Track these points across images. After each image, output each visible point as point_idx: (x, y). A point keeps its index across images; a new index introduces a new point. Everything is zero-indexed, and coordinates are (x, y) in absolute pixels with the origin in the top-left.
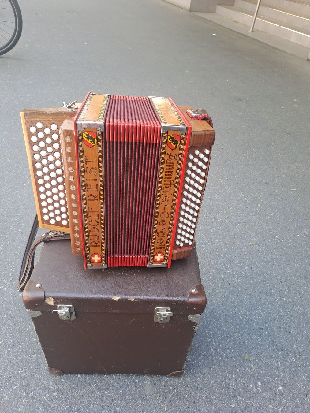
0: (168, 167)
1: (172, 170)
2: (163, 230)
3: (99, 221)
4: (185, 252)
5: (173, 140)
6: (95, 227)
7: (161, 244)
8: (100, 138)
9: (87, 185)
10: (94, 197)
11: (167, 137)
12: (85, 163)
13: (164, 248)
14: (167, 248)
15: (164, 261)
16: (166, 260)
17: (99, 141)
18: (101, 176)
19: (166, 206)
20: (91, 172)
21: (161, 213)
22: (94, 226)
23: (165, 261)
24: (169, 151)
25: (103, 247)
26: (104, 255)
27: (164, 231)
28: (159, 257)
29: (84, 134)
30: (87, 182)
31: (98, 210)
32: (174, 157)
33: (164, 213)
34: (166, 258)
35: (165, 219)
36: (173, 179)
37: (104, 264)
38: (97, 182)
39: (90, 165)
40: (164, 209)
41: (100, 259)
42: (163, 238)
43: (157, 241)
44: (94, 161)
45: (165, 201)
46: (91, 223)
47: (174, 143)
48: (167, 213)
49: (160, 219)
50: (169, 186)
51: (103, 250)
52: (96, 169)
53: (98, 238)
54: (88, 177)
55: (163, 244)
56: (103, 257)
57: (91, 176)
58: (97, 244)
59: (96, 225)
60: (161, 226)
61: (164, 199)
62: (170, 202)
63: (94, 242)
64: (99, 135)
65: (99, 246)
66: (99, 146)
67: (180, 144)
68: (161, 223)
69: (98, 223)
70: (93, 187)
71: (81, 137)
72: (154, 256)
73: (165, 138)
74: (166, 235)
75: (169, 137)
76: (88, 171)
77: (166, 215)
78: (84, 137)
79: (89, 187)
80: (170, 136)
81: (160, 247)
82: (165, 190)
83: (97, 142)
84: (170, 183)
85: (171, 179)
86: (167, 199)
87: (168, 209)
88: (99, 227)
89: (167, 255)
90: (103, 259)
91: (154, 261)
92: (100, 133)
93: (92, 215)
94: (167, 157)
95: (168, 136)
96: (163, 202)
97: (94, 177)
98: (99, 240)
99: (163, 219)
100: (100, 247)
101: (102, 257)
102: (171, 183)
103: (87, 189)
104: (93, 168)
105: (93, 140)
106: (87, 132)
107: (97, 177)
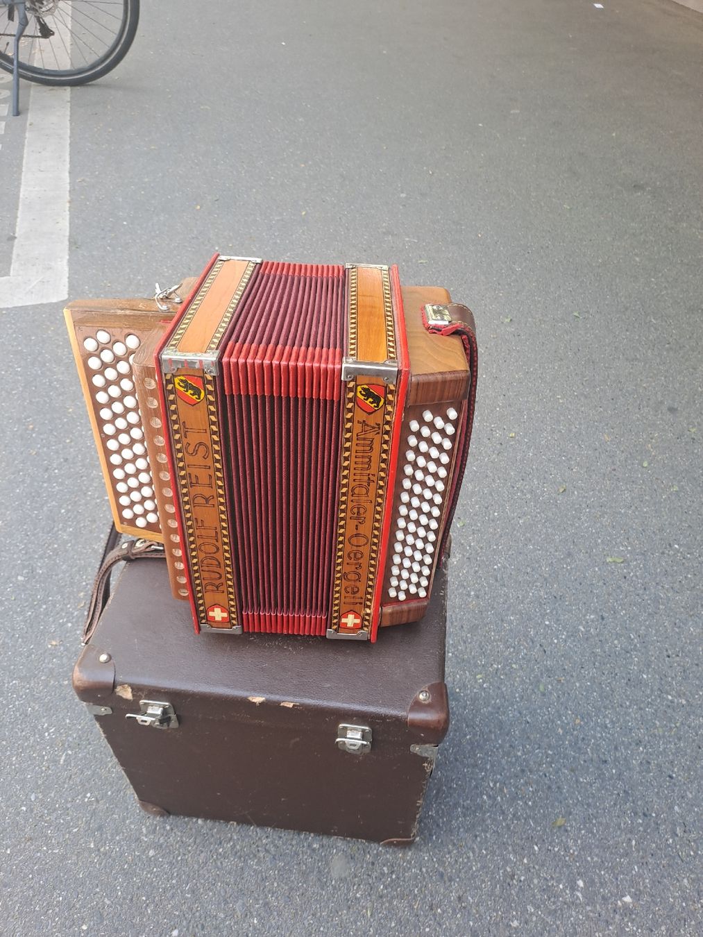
0: (361, 448)
1: (370, 454)
2: (356, 568)
3: (219, 544)
4: (409, 611)
5: (368, 394)
6: (212, 555)
7: (353, 595)
8: (210, 388)
9: (190, 477)
10: (207, 500)
11: (356, 389)
12: (183, 434)
13: (361, 603)
14: (368, 603)
15: (362, 628)
16: (366, 626)
17: (210, 393)
18: (217, 461)
19: (360, 523)
20: (195, 451)
21: (352, 537)
22: (210, 553)
23: (365, 629)
24: (360, 415)
25: (231, 593)
26: (233, 609)
27: (360, 571)
28: (350, 620)
29: (177, 380)
30: (189, 470)
31: (216, 524)
32: (373, 428)
33: (357, 535)
34: (366, 623)
35: (361, 549)
36: (372, 471)
37: (234, 625)
38: (211, 472)
39: (193, 439)
40: (357, 529)
41: (225, 615)
42: (358, 584)
43: (346, 589)
44: (202, 431)
45: (358, 512)
46: (203, 548)
47: (370, 400)
48: (365, 536)
49: (348, 548)
50: (366, 484)
51: (232, 600)
52: (207, 447)
53: (218, 576)
54: (190, 459)
55: (358, 595)
56: (233, 613)
57: (198, 459)
58: (217, 587)
59: (215, 553)
60: (352, 561)
61: (355, 510)
62: (369, 515)
63: (213, 585)
64: (209, 382)
65: (223, 592)
66: (211, 403)
67: (385, 403)
68: (352, 555)
69: (218, 549)
70: (204, 479)
71: (172, 385)
72: (339, 618)
73: (351, 390)
74: (363, 579)
75: (359, 389)
76: (191, 450)
77: (362, 541)
78: (177, 386)
79: (194, 481)
80: (362, 386)
81: (352, 601)
82: (356, 491)
83: (205, 395)
84: (366, 478)
85: (368, 472)
86: (362, 511)
87: (365, 529)
88: (219, 556)
89: (367, 617)
90: (233, 616)
91: (341, 627)
92: (210, 378)
93: (203, 532)
94: (358, 428)
95: (357, 386)
96: (352, 515)
97: (202, 462)
98: (223, 580)
99: (355, 548)
100: (226, 593)
101: (230, 613)
102: (369, 478)
103: (191, 483)
104: (200, 444)
105: (197, 392)
106: (183, 375)
107: (209, 462)
